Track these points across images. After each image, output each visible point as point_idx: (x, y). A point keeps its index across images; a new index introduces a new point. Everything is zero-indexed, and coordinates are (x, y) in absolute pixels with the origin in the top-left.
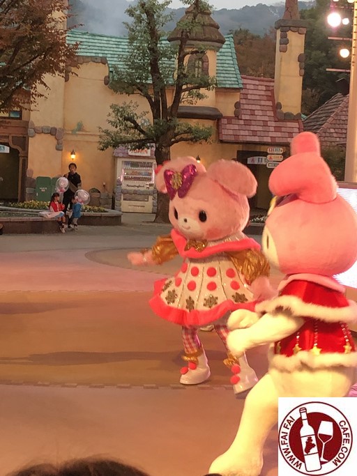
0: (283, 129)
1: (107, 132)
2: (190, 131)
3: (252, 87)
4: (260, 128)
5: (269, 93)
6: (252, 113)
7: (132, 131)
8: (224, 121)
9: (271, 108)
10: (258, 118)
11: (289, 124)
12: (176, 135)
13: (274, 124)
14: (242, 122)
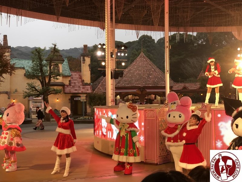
0: (85, 88)
1: (26, 92)
2: (54, 90)
3: (74, 75)
4: (78, 88)
5: (80, 77)
6: (75, 83)
7: (35, 91)
8: (66, 86)
9: (81, 82)
10: (77, 85)
11: (87, 87)
12: (50, 92)
13: (82, 87)
14: (72, 87)
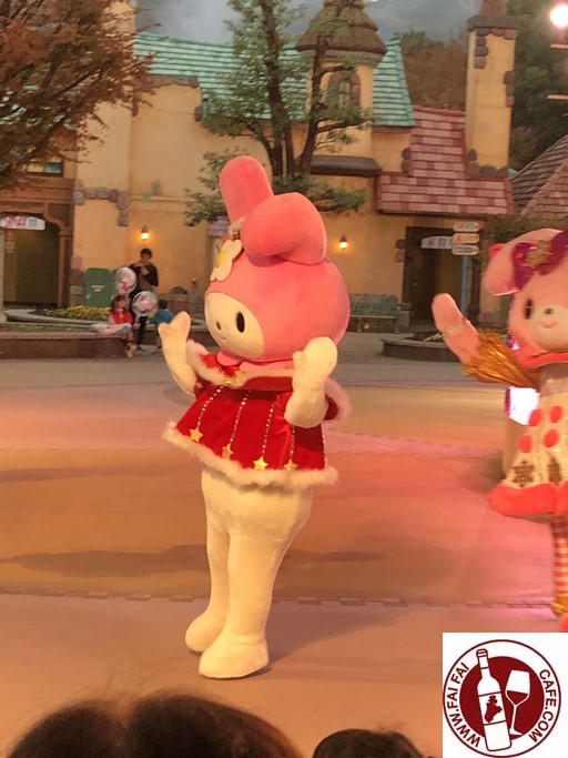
0: (480, 193)
1: (199, 198)
2: (330, 194)
3: (429, 125)
4: (443, 191)
5: (458, 135)
6: (430, 166)
8: (385, 180)
9: (459, 159)
10: (440, 174)
11: (489, 184)
13: (463, 184)
14: (413, 181)
